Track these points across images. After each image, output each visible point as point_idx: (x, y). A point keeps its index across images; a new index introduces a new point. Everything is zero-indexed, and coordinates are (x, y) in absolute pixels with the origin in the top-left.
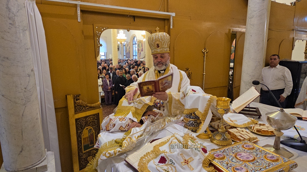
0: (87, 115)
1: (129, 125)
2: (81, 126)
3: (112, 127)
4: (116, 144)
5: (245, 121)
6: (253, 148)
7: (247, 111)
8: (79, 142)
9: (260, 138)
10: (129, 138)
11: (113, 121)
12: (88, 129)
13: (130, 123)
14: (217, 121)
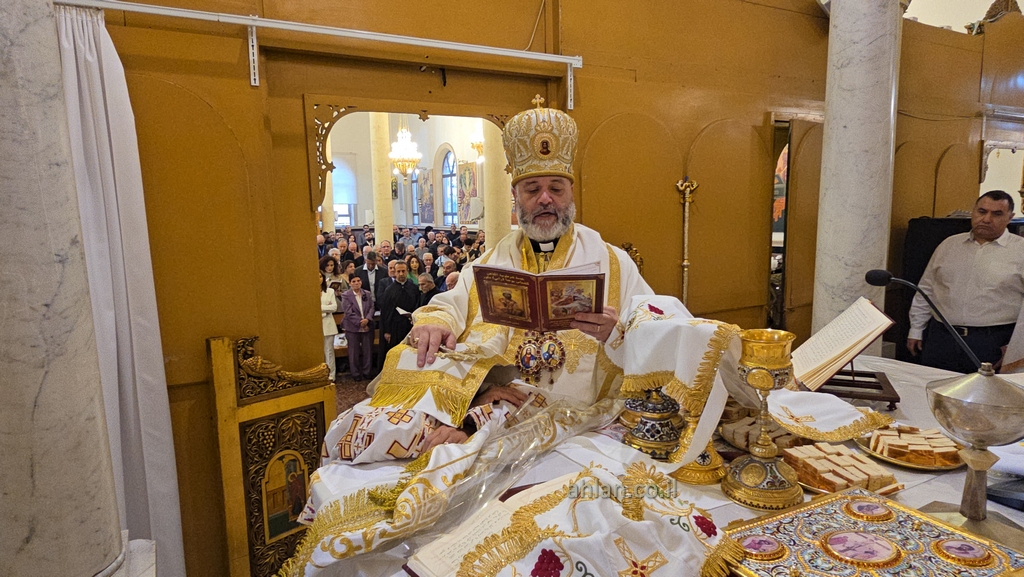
0: (283, 409)
1: (423, 437)
2: (258, 447)
3: (363, 446)
4: (373, 507)
5: (844, 418)
6: (887, 517)
7: (844, 384)
8: (253, 505)
9: (902, 479)
10: (421, 481)
11: (365, 424)
12: (286, 460)
13: (426, 432)
14: (739, 419)
